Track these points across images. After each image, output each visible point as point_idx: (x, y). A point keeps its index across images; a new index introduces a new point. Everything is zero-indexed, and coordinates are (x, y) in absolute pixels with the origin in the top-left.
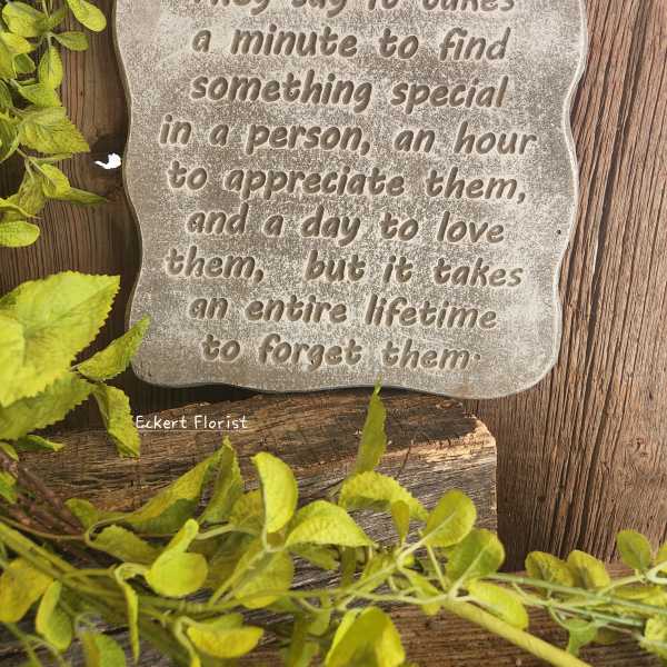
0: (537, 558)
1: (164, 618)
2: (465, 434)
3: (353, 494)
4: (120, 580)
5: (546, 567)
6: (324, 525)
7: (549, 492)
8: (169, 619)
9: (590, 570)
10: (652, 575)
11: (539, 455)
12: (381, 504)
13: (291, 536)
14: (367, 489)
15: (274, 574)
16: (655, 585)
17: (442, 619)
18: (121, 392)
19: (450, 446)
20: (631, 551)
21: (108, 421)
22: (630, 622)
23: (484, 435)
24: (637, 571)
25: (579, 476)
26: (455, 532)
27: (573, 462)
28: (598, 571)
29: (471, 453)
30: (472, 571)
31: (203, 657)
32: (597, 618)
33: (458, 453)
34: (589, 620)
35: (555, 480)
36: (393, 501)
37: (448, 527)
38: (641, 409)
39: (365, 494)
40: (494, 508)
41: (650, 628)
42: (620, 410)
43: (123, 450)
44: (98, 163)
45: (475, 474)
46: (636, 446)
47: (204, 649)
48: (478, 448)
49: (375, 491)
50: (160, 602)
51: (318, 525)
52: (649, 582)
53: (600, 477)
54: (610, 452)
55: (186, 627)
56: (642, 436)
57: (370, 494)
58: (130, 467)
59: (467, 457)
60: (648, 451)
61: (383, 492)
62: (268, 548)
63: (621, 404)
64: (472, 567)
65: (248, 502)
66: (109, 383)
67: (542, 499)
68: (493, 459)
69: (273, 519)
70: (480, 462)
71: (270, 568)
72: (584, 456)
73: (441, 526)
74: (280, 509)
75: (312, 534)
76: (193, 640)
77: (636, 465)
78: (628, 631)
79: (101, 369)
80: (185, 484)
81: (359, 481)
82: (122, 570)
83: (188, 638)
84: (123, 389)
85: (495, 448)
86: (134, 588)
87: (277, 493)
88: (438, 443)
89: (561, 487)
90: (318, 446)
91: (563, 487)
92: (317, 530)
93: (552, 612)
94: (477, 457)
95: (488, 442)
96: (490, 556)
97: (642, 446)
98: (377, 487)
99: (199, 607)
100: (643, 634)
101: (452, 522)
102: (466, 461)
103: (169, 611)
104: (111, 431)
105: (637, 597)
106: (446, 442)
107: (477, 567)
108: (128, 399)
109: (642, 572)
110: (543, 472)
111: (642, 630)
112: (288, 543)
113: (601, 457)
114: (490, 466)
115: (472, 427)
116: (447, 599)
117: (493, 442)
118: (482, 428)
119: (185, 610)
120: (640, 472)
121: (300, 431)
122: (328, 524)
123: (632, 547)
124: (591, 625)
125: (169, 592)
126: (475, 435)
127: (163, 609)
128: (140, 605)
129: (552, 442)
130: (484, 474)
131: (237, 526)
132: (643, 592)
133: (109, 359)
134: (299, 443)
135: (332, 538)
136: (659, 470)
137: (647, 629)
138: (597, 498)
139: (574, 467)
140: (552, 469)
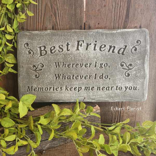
2: (94, 107)
25: (118, 116)
35: (114, 117)
40: (100, 119)
48: (97, 109)
53: (122, 116)
59: (95, 111)
68: (99, 111)
69: (57, 113)
70: (97, 111)
74: (58, 111)
91: (115, 119)
112: (60, 116)
115: (96, 106)
117: (99, 108)
118: (97, 106)
139: (117, 115)
140: (113, 115)
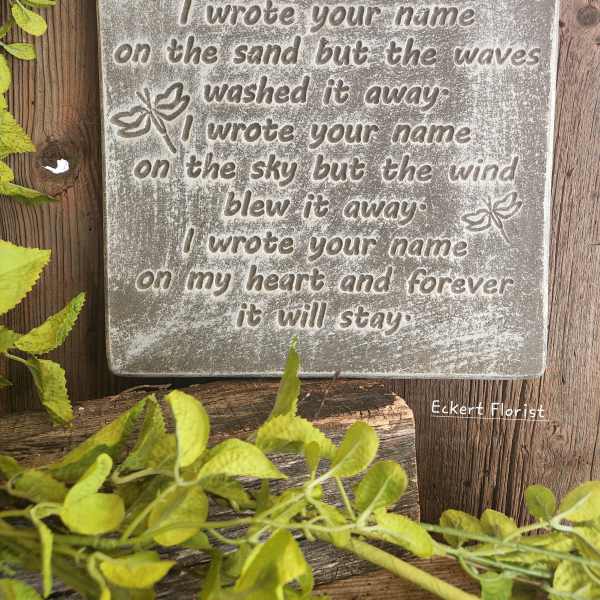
0: (451, 516)
1: (78, 555)
2: (384, 406)
3: (268, 437)
4: (36, 519)
5: (458, 522)
6: (235, 456)
7: (474, 478)
8: (83, 557)
9: (502, 526)
10: (555, 522)
11: (463, 440)
12: (296, 445)
13: (203, 470)
14: (282, 431)
15: (189, 512)
16: (559, 531)
17: (368, 595)
18: (56, 366)
19: (370, 417)
20: (537, 504)
21: (42, 394)
22: (539, 574)
23: (402, 407)
24: (541, 520)
25: (501, 462)
26: (360, 461)
27: (495, 445)
28: (508, 526)
29: (390, 424)
30: (379, 500)
31: (115, 589)
32: (507, 569)
33: (378, 423)
34: (499, 571)
35: (479, 464)
36: (308, 442)
37: (354, 457)
38: (555, 393)
39: (280, 436)
41: (558, 579)
42: (535, 396)
43: (56, 420)
44: (48, 168)
45: (395, 445)
46: (552, 428)
47: (116, 581)
48: (397, 419)
49: (289, 433)
50: (75, 541)
51: (229, 457)
52: (553, 529)
53: (521, 460)
54: (529, 437)
55: (98, 562)
56: (557, 419)
57: (285, 436)
58: (62, 438)
59: (386, 428)
60: (564, 433)
61: (297, 433)
62: (180, 482)
63: (537, 388)
64: (379, 496)
65: (165, 445)
66: (45, 356)
67: (468, 484)
68: (411, 431)
69: (185, 454)
70: (400, 433)
71: (185, 505)
72: (505, 441)
73: (348, 456)
74: (193, 444)
75: (223, 466)
76: (106, 573)
77: (554, 448)
78: (537, 584)
79: (37, 344)
80: (108, 434)
81: (274, 424)
82: (38, 509)
83: (101, 572)
84: (59, 362)
85: (413, 420)
86: (50, 527)
87: (191, 429)
88: (358, 413)
89: (485, 471)
90: (245, 418)
91: (487, 472)
92: (227, 463)
93: (464, 563)
94: (396, 428)
95: (406, 413)
96: (394, 484)
97: (558, 429)
98: (291, 428)
99: (113, 543)
100: (552, 586)
101: (357, 451)
102: (385, 432)
103: (83, 549)
104: (45, 403)
105: (542, 543)
106: (366, 413)
107: (383, 496)
108: (63, 372)
109: (546, 520)
110: (468, 457)
111: (550, 582)
112: (200, 476)
113: (521, 441)
114: (409, 438)
115: (391, 401)
116: (355, 528)
117: (410, 414)
118: (401, 402)
119: (99, 545)
120: (558, 456)
121: (230, 408)
122: (238, 456)
123: (539, 501)
124: (501, 576)
125: (84, 530)
126: (393, 407)
127: (76, 547)
128: (55, 544)
129: (475, 427)
130: (403, 445)
131: (155, 469)
132: (546, 538)
133: (44, 335)
134: (228, 416)
135: (243, 471)
136: (575, 452)
137: (555, 580)
138: (519, 481)
139: (497, 451)
140: (476, 454)
